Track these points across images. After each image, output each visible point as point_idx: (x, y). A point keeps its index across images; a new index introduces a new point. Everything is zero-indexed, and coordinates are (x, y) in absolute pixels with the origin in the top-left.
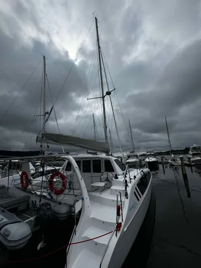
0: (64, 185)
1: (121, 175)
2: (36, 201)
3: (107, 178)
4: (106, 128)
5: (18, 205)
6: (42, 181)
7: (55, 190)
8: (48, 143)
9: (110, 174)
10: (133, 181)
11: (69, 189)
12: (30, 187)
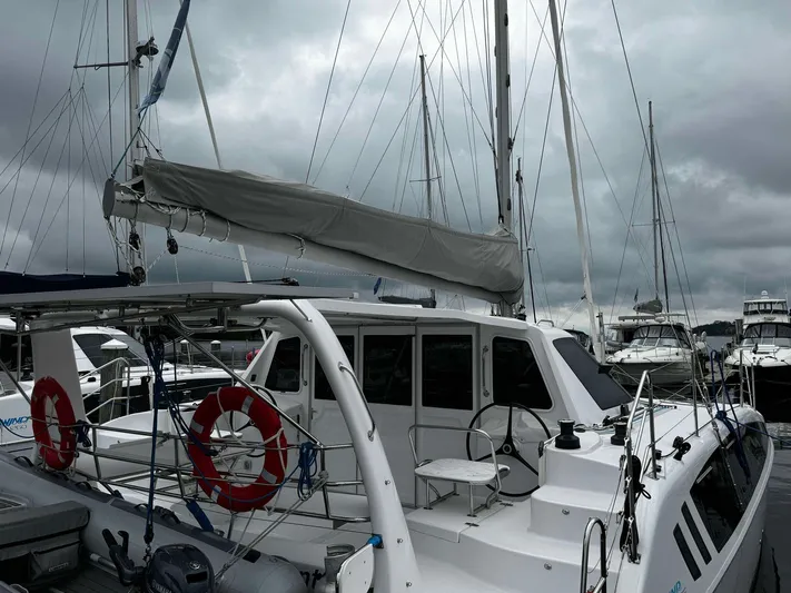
0: (274, 463)
1: (595, 428)
2: (124, 535)
3: (509, 439)
4: (505, 145)
5: (34, 548)
6: (155, 433)
7: (224, 485)
8: (169, 223)
9: (527, 422)
10: (669, 465)
11: (301, 482)
12: (84, 461)
